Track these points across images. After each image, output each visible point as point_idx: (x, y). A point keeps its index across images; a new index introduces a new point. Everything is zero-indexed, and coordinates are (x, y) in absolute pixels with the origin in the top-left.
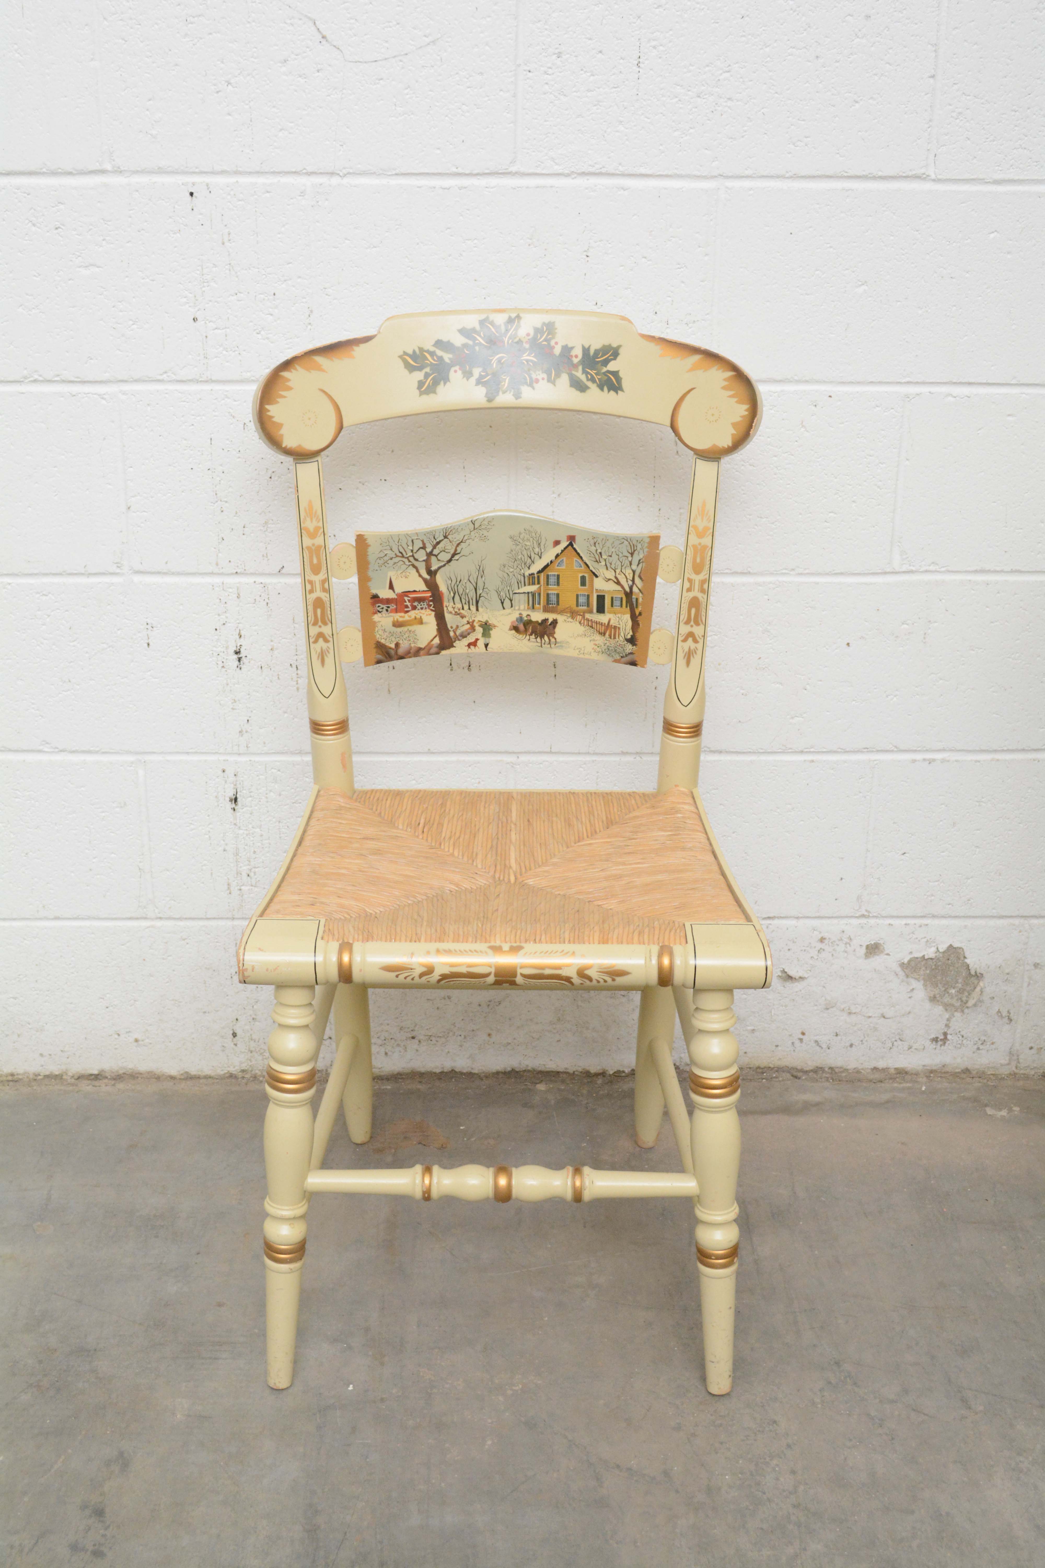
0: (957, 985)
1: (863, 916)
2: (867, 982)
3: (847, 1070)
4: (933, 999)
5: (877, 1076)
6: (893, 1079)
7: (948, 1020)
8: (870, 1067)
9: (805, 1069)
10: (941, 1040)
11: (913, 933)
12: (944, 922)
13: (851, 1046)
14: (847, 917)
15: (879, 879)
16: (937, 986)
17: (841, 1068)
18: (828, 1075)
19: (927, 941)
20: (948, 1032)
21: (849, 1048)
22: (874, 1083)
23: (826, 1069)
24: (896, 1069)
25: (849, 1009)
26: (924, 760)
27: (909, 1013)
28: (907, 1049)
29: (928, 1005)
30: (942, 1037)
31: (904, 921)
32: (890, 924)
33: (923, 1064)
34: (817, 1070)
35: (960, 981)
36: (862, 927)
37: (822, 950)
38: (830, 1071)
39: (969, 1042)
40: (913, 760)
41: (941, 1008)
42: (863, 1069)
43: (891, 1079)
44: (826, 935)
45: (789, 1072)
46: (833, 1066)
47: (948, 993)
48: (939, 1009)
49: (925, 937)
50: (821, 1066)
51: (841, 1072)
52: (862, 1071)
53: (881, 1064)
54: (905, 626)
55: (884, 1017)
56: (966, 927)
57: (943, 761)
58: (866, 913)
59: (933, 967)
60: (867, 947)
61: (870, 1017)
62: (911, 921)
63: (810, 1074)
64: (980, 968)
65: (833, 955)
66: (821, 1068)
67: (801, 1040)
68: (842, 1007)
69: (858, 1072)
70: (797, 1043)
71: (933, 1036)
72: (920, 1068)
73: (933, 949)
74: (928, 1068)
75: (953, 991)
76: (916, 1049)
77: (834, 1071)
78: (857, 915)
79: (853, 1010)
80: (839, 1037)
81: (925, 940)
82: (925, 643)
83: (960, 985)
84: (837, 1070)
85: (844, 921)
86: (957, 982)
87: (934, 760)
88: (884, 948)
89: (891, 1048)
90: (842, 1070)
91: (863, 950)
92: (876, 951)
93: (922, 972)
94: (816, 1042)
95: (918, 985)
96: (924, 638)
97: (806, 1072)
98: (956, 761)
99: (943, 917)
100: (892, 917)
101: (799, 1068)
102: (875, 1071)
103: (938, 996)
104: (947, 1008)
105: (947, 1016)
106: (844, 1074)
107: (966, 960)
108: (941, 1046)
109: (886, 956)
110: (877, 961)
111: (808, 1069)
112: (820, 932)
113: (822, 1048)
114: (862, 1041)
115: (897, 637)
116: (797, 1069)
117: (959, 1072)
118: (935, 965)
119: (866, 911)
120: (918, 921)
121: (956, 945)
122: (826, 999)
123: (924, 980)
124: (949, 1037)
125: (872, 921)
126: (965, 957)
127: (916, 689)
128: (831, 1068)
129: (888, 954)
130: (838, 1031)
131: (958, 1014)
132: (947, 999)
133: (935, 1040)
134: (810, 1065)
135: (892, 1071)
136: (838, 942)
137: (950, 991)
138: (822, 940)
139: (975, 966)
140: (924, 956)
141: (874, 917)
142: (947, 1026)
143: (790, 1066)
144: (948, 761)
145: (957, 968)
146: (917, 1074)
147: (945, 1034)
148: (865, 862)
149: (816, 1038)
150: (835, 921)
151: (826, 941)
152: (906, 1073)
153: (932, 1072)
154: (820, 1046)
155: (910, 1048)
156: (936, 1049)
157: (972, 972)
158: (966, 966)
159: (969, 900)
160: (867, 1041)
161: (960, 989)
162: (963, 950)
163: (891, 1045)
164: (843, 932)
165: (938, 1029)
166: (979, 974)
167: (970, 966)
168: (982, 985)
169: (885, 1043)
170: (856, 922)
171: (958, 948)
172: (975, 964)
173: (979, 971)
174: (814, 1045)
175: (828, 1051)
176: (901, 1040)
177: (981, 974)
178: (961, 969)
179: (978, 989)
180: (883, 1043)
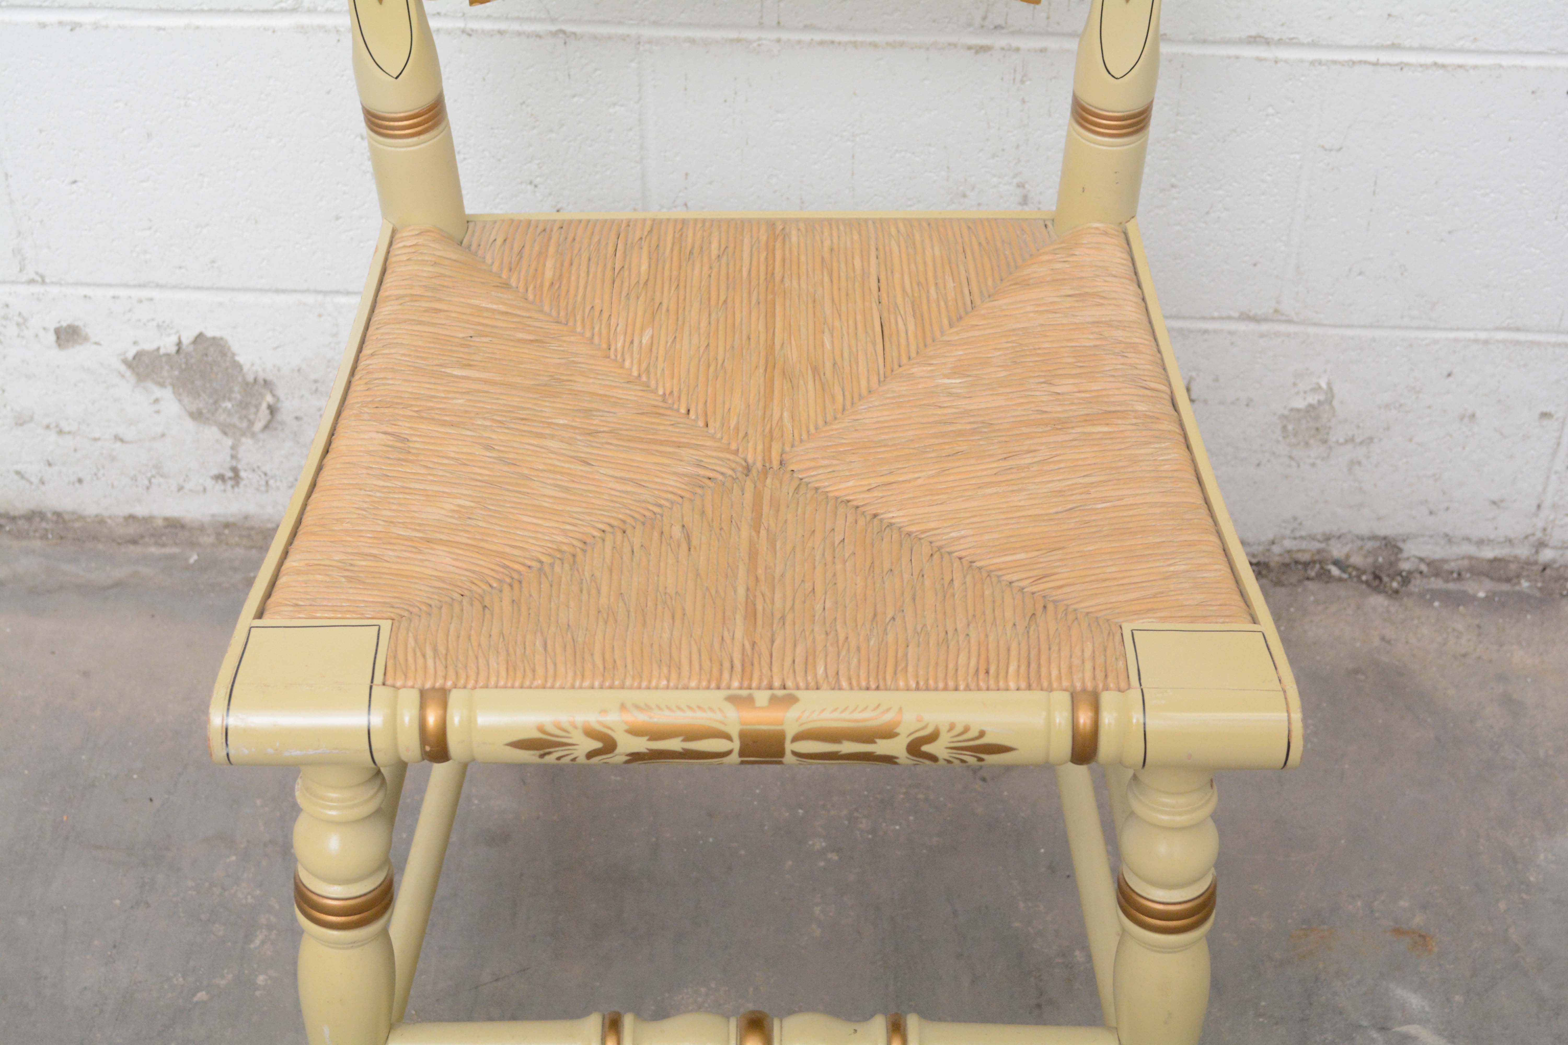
0: (233, 395)
1: (32, 282)
2: (75, 385)
3: (81, 518)
4: (197, 416)
5: (132, 530)
6: (156, 536)
7: (233, 448)
9: (12, 513)
10: (230, 478)
11: (130, 310)
12: (181, 295)
13: (80, 481)
14: (6, 282)
15: (41, 222)
16: (199, 396)
17: (73, 513)
19: (158, 326)
20: (240, 467)
21: (77, 485)
22: (119, 543)
23: (49, 515)
24: (166, 519)
25: (57, 426)
26: (61, 23)
27: (163, 435)
28: (176, 490)
29: (190, 425)
30: (230, 474)
31: (111, 292)
32: (85, 296)
34: (34, 517)
35: (236, 389)
36: (39, 299)
38: (55, 518)
39: (278, 484)
40: (39, 24)
41: (215, 429)
42: (110, 517)
43: (153, 536)
46: (58, 510)
47: (220, 407)
48: (211, 433)
49: (153, 320)
50: (38, 510)
51: (72, 521)
52: (109, 521)
53: (140, 511)
55: (122, 440)
56: (220, 304)
57: (96, 26)
58: (38, 278)
59: (183, 366)
60: (57, 332)
61: (96, 440)
62: (122, 293)
63: (20, 522)
64: (264, 370)
66: (41, 514)
68: (46, 421)
69: (101, 521)
71: (215, 471)
73: (174, 339)
75: (229, 405)
76: (191, 491)
78: (23, 280)
79: (66, 428)
80: (55, 469)
81: (155, 323)
83: (238, 397)
84: (66, 517)
85: (5, 289)
86: (231, 391)
87: (79, 25)
88: (87, 334)
89: (148, 488)
91: (52, 337)
92: (76, 337)
93: (165, 374)
94: (18, 473)
95: (167, 394)
97: (13, 519)
99: (175, 287)
100: (88, 285)
103: (205, 411)
104: (227, 430)
105: (229, 442)
107: (237, 359)
108: (233, 487)
109: (95, 347)
110: (79, 354)
111: (16, 514)
113: (31, 483)
114: (96, 474)
118: (186, 363)
119: (37, 273)
120: (136, 293)
121: (210, 333)
122: (12, 410)
123: (173, 386)
124: (243, 474)
125: (54, 290)
126: (233, 354)
128: (58, 515)
129: (97, 343)
130: (50, 459)
131: (247, 442)
132: (222, 417)
133: (220, 478)
135: (160, 523)
136: (3, 322)
137: (223, 406)
139: (255, 368)
140: (158, 349)
141: (53, 283)
142: (233, 457)
144: (107, 27)
145: (227, 368)
146: (202, 528)
147: (235, 470)
148: (9, 194)
149: (18, 467)
152: (183, 526)
153: (227, 525)
154: (28, 480)
155: (180, 488)
156: (225, 491)
157: (250, 378)
158: (238, 366)
159: (213, 262)
160: (104, 475)
161: (241, 402)
162: (226, 342)
163: (146, 482)
164: (7, 306)
165: (220, 461)
166: (262, 382)
167: (245, 368)
168: (269, 399)
169: (134, 479)
170: (24, 290)
171: (214, 338)
172: (253, 365)
173: (261, 376)
174: (16, 477)
175: (43, 488)
176: (162, 476)
177: (265, 381)
178: (230, 371)
179: (264, 406)
180: (132, 479)
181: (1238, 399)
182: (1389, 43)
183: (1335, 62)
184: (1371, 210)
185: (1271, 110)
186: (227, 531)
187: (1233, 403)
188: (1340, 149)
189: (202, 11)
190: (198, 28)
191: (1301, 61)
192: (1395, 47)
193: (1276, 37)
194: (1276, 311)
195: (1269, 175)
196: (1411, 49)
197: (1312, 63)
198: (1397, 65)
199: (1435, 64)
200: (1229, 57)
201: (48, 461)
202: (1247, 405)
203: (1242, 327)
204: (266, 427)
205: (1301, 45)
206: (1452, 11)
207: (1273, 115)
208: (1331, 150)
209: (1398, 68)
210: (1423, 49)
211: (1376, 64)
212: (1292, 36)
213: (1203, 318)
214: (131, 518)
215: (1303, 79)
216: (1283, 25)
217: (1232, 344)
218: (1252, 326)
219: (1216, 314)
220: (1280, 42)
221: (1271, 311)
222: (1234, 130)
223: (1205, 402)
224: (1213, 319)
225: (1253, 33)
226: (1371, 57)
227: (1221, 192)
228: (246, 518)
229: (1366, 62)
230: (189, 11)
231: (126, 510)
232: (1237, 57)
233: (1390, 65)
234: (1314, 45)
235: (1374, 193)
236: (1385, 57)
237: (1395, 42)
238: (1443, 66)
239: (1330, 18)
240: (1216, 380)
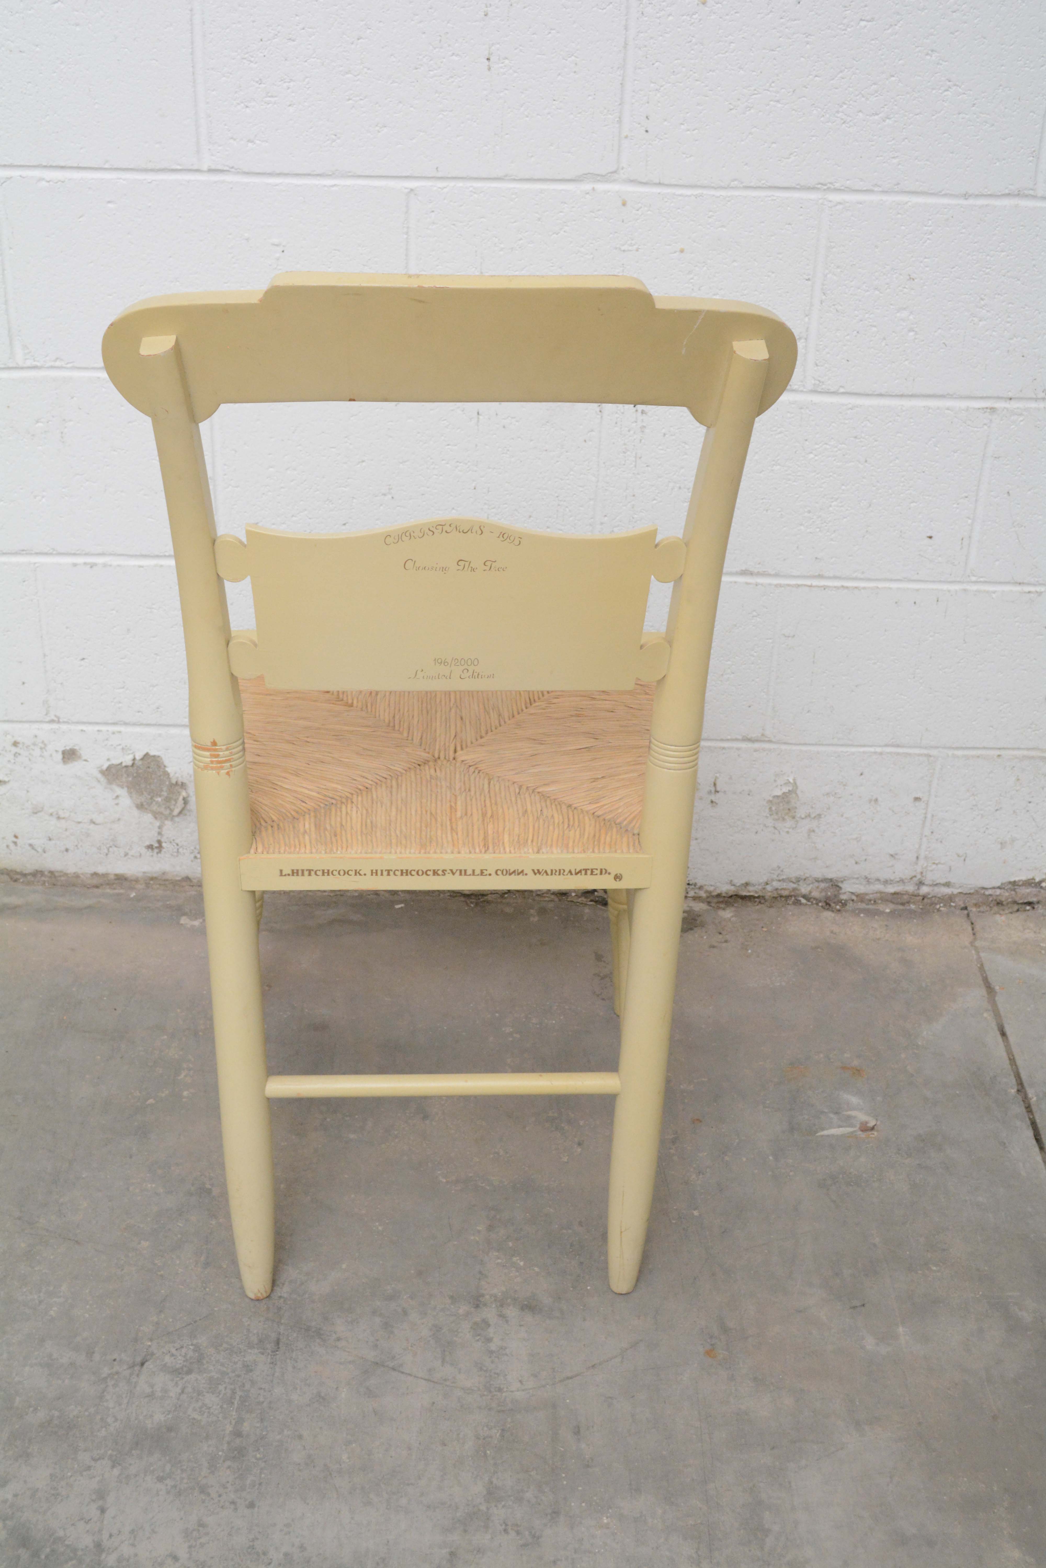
0: (163, 793)
1: (52, 721)
2: (70, 788)
3: (66, 874)
4: (140, 807)
5: (95, 881)
6: (110, 884)
7: (160, 827)
8: (90, 872)
10: (156, 847)
11: (107, 739)
12: (138, 729)
13: (67, 850)
14: (37, 722)
15: (62, 684)
16: (143, 794)
17: (61, 872)
18: (46, 879)
19: (123, 749)
20: (163, 840)
21: (65, 853)
22: (88, 888)
23: (46, 873)
24: (116, 875)
25: (57, 814)
26: (85, 564)
27: (119, 820)
28: (123, 855)
29: (136, 812)
30: (156, 845)
31: (97, 728)
32: (82, 730)
33: (143, 870)
34: (37, 873)
35: (165, 789)
36: (55, 732)
37: (17, 755)
38: (49, 875)
39: (185, 851)
40: (73, 564)
41: (150, 815)
42: (82, 874)
43: (108, 884)
44: (19, 739)
45: (8, 874)
46: (53, 869)
47: (154, 801)
48: (148, 817)
49: (120, 745)
50: (40, 869)
51: (60, 876)
52: (82, 876)
53: (101, 870)
54: (40, 424)
55: (94, 823)
56: (160, 735)
57: (105, 565)
58: (56, 719)
59: (135, 775)
60: (64, 753)
61: (79, 823)
62: (104, 728)
63: (29, 877)
64: (180, 777)
65: (30, 760)
66: (41, 871)
67: (15, 843)
68: (51, 811)
69: (77, 876)
70: (12, 846)
71: (148, 843)
72: (140, 875)
73: (131, 757)
74: (149, 875)
75: (159, 799)
76: (132, 856)
77: (54, 875)
78: (47, 720)
79: (62, 815)
80: (53, 842)
81: (120, 747)
82: (63, 442)
83: (166, 794)
84: (57, 874)
85: (36, 726)
86: (162, 790)
87: (95, 564)
88: (81, 754)
89: (107, 854)
90: (62, 874)
91: (60, 756)
92: (74, 756)
93: (124, 780)
94: (31, 845)
95: (123, 792)
96: (62, 437)
97: (25, 875)
98: (118, 566)
99: (134, 724)
100: (83, 723)
101: (18, 870)
102: (94, 876)
103: (145, 804)
104: (157, 816)
105: (158, 824)
106: (63, 878)
107: (167, 769)
108: (157, 853)
109: (85, 762)
110: (75, 767)
111: (27, 872)
112: (13, 737)
113: (38, 852)
114: (76, 846)
115: (33, 435)
116: (16, 872)
117: (179, 881)
118: (137, 773)
119: (56, 716)
120: (111, 728)
121: (152, 753)
122: (31, 804)
123: (128, 787)
124: (164, 845)
125: (64, 727)
126: (165, 766)
127: (63, 490)
128: (51, 872)
129: (86, 760)
130: (50, 835)
131: (168, 823)
132: (155, 808)
133: (150, 847)
134: (30, 868)
135: (112, 877)
136: (32, 747)
137: (156, 799)
138: (15, 744)
139: (177, 775)
140: (121, 763)
141: (64, 722)
142: (160, 833)
143: (9, 868)
144: (111, 566)
145: (160, 776)
146: (137, 880)
147: (159, 842)
148: (44, 667)
149: (30, 842)
150: (27, 725)
151: (21, 746)
152: (126, 879)
153: (152, 879)
154: (36, 850)
155: (126, 854)
156: (152, 856)
157: (174, 781)
158: (167, 774)
159: (158, 708)
160: (81, 846)
161: (166, 797)
162: (161, 759)
163: (106, 851)
164: (36, 736)
165: (151, 837)
166: (180, 784)
167: (171, 775)
168: (184, 794)
169: (99, 848)
170: (47, 727)
171: (154, 756)
172: (176, 773)
173: (180, 780)
174: (29, 848)
175: (45, 855)
176: (116, 847)
177: (182, 783)
178: (162, 777)
179: (181, 798)
180: (98, 849)
181: (743, 790)
182: (817, 574)
183: (789, 585)
184: (813, 673)
185: (755, 613)
186: (152, 882)
187: (740, 793)
188: (794, 636)
189: (165, 556)
190: (161, 566)
191: (770, 585)
192: (820, 577)
193: (756, 571)
194: (763, 735)
195: (755, 652)
196: (829, 578)
197: (776, 586)
198: (822, 587)
199: (843, 586)
200: (731, 582)
201: (49, 837)
202: (749, 794)
203: (743, 745)
204: (180, 813)
205: (769, 575)
206: (850, 556)
207: (756, 616)
208: (789, 637)
209: (823, 588)
210: (835, 578)
211: (811, 586)
212: (764, 570)
213: (722, 740)
214: (95, 874)
215: (771, 595)
216: (759, 564)
217: (739, 755)
218: (750, 745)
219: (729, 737)
220: (759, 574)
221: (760, 735)
222: (735, 625)
223: (725, 792)
224: (728, 740)
225: (744, 569)
226: (808, 582)
227: (729, 663)
228: (164, 873)
229: (805, 585)
230: (157, 556)
231: (92, 869)
232: (735, 582)
233: (818, 587)
234: (777, 575)
235: (814, 662)
236: (815, 582)
237: (821, 573)
238: (847, 588)
239: (785, 560)
240: (731, 778)
